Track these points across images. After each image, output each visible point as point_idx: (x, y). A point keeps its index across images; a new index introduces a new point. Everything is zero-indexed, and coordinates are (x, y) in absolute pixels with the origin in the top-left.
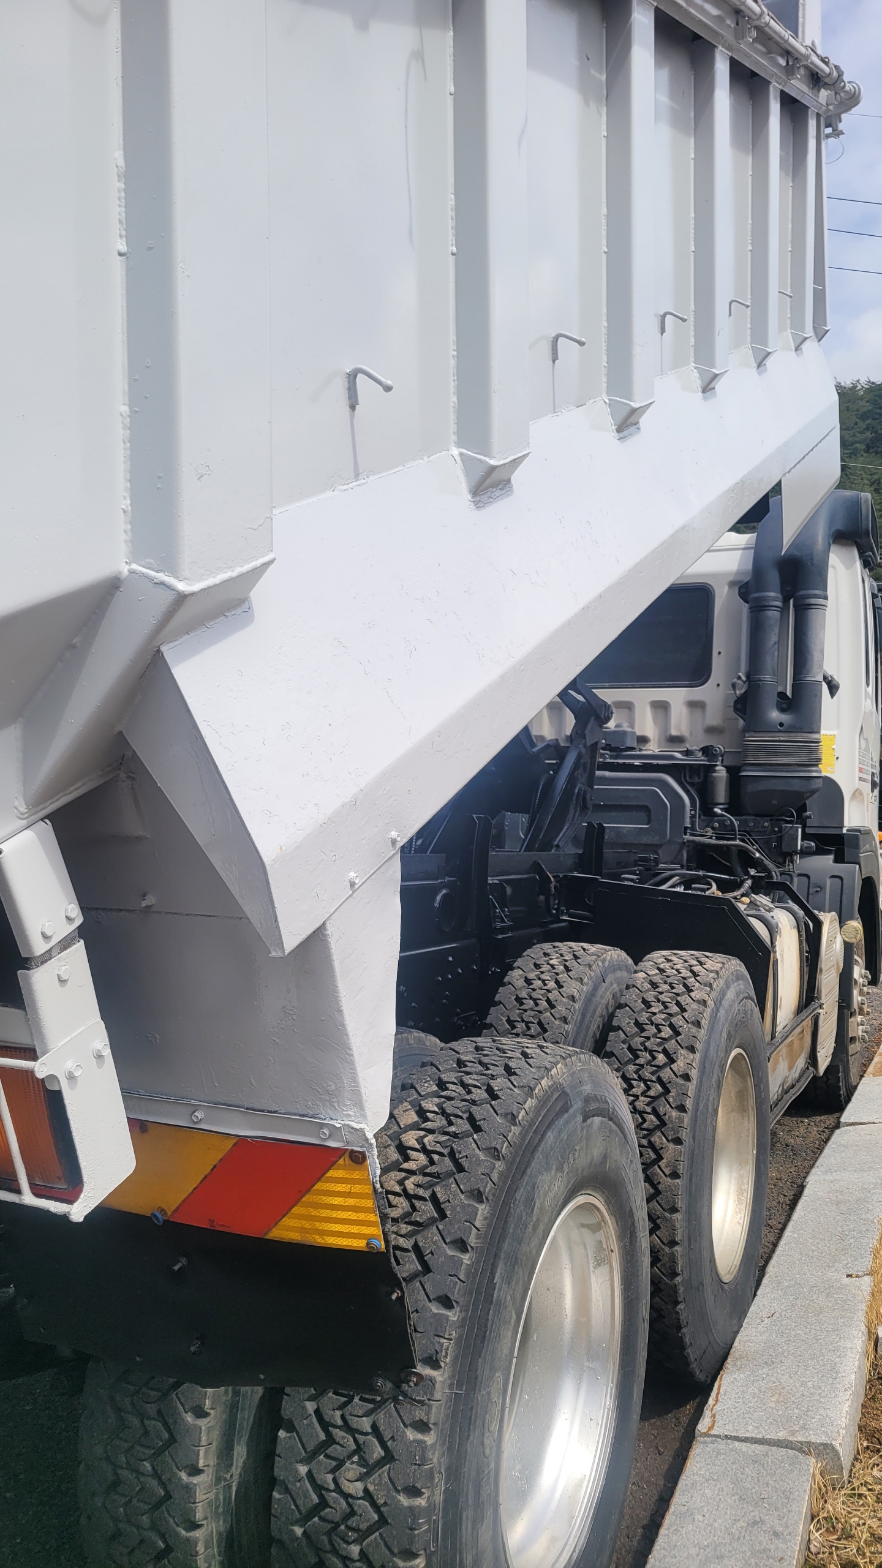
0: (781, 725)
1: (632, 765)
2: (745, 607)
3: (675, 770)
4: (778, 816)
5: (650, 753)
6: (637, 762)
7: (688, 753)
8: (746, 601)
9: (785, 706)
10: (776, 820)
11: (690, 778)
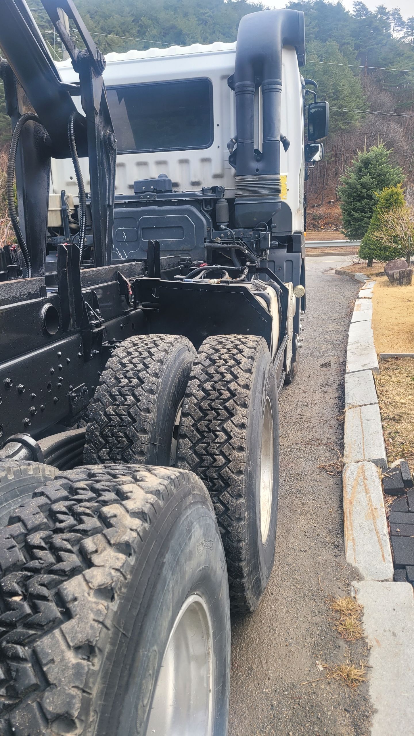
0: (257, 170)
1: (170, 201)
2: (232, 93)
3: (197, 203)
4: (257, 227)
5: (181, 193)
6: (173, 200)
7: (203, 191)
8: (233, 89)
9: (258, 158)
10: (257, 230)
11: (206, 207)
